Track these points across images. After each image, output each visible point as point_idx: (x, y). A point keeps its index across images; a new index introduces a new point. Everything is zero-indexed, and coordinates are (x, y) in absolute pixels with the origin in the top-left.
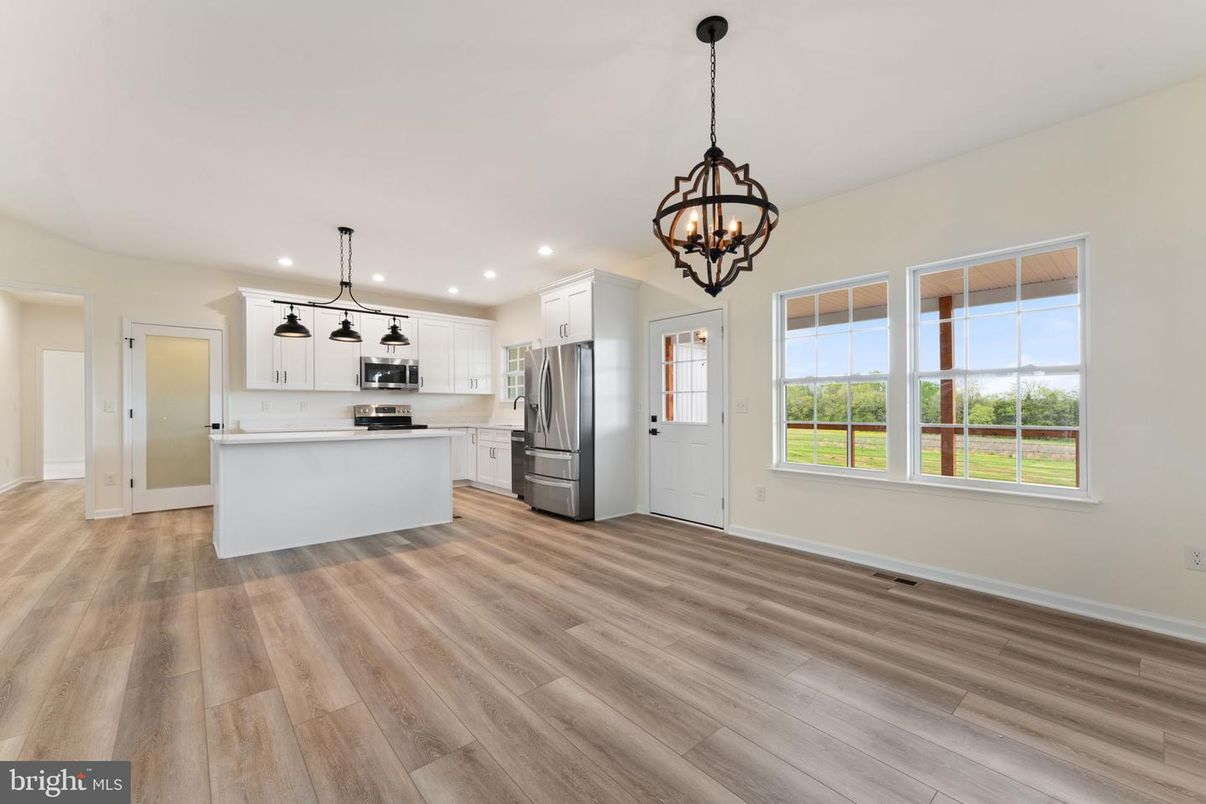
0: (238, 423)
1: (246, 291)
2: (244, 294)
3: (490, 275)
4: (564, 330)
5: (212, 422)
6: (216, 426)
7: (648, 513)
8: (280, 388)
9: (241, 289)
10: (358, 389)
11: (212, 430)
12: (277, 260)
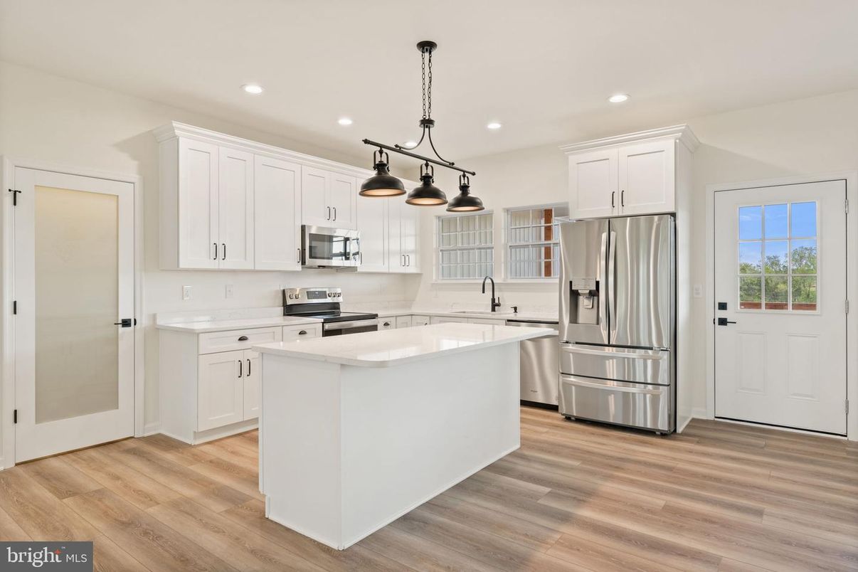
0: (154, 317)
1: (180, 129)
2: (177, 132)
3: (494, 126)
4: (619, 197)
5: (122, 316)
6: (126, 323)
7: (712, 418)
8: (216, 267)
9: (175, 124)
10: (299, 267)
11: (121, 329)
12: (242, 86)
